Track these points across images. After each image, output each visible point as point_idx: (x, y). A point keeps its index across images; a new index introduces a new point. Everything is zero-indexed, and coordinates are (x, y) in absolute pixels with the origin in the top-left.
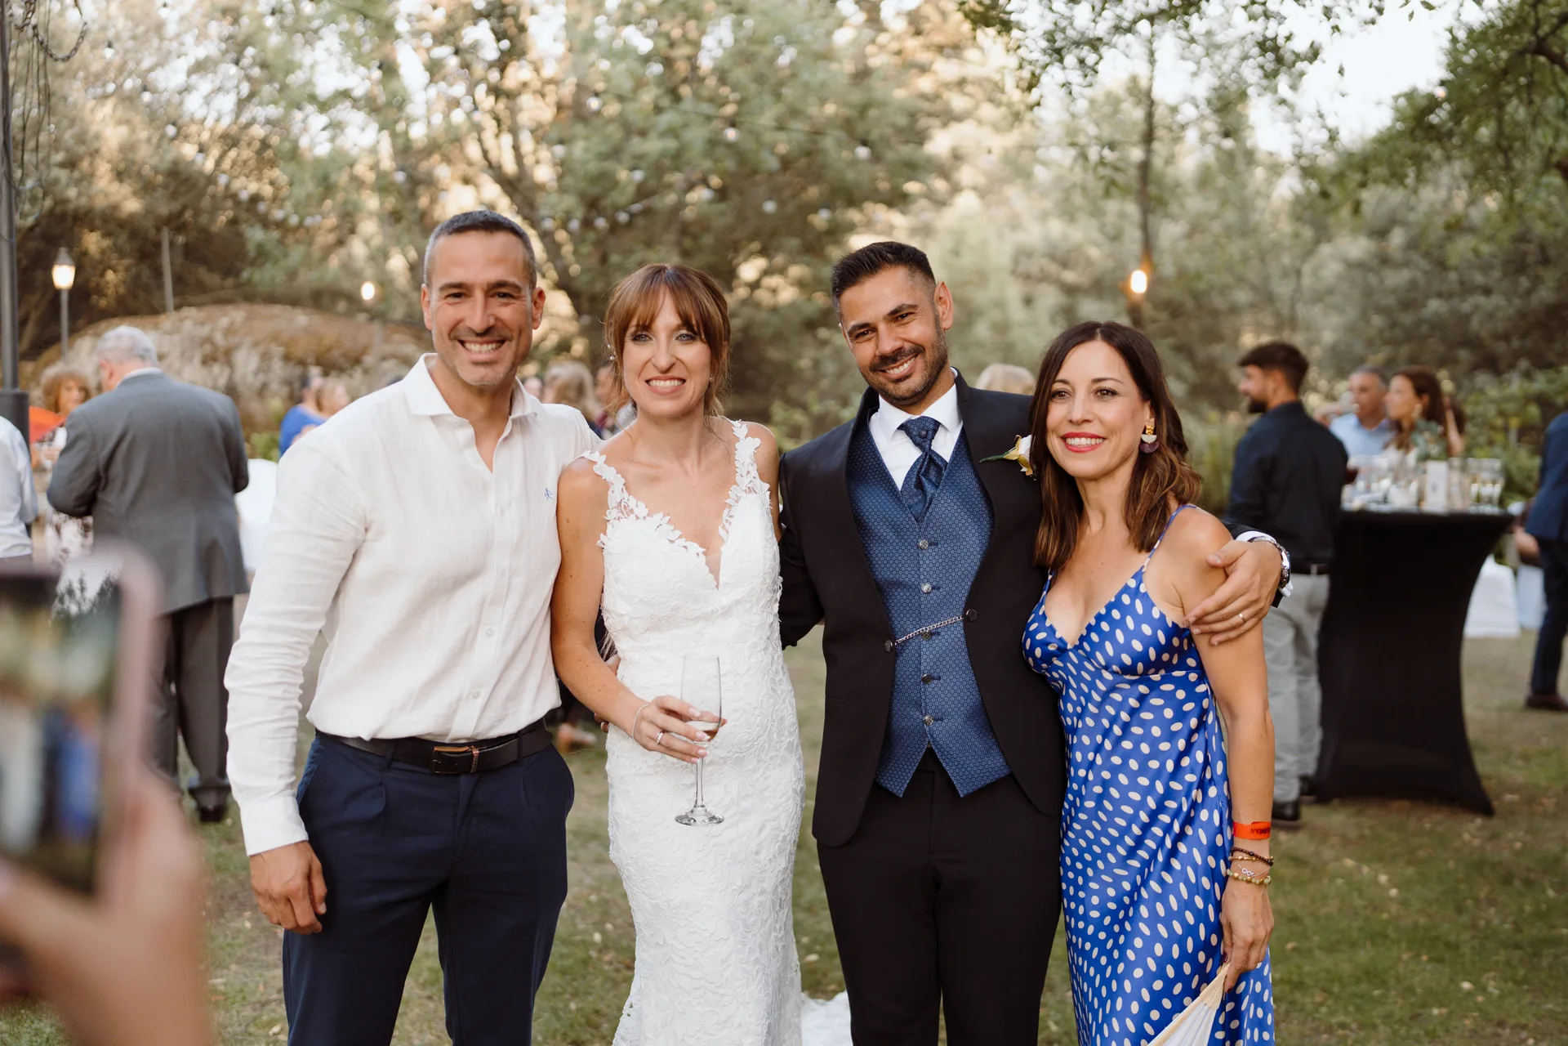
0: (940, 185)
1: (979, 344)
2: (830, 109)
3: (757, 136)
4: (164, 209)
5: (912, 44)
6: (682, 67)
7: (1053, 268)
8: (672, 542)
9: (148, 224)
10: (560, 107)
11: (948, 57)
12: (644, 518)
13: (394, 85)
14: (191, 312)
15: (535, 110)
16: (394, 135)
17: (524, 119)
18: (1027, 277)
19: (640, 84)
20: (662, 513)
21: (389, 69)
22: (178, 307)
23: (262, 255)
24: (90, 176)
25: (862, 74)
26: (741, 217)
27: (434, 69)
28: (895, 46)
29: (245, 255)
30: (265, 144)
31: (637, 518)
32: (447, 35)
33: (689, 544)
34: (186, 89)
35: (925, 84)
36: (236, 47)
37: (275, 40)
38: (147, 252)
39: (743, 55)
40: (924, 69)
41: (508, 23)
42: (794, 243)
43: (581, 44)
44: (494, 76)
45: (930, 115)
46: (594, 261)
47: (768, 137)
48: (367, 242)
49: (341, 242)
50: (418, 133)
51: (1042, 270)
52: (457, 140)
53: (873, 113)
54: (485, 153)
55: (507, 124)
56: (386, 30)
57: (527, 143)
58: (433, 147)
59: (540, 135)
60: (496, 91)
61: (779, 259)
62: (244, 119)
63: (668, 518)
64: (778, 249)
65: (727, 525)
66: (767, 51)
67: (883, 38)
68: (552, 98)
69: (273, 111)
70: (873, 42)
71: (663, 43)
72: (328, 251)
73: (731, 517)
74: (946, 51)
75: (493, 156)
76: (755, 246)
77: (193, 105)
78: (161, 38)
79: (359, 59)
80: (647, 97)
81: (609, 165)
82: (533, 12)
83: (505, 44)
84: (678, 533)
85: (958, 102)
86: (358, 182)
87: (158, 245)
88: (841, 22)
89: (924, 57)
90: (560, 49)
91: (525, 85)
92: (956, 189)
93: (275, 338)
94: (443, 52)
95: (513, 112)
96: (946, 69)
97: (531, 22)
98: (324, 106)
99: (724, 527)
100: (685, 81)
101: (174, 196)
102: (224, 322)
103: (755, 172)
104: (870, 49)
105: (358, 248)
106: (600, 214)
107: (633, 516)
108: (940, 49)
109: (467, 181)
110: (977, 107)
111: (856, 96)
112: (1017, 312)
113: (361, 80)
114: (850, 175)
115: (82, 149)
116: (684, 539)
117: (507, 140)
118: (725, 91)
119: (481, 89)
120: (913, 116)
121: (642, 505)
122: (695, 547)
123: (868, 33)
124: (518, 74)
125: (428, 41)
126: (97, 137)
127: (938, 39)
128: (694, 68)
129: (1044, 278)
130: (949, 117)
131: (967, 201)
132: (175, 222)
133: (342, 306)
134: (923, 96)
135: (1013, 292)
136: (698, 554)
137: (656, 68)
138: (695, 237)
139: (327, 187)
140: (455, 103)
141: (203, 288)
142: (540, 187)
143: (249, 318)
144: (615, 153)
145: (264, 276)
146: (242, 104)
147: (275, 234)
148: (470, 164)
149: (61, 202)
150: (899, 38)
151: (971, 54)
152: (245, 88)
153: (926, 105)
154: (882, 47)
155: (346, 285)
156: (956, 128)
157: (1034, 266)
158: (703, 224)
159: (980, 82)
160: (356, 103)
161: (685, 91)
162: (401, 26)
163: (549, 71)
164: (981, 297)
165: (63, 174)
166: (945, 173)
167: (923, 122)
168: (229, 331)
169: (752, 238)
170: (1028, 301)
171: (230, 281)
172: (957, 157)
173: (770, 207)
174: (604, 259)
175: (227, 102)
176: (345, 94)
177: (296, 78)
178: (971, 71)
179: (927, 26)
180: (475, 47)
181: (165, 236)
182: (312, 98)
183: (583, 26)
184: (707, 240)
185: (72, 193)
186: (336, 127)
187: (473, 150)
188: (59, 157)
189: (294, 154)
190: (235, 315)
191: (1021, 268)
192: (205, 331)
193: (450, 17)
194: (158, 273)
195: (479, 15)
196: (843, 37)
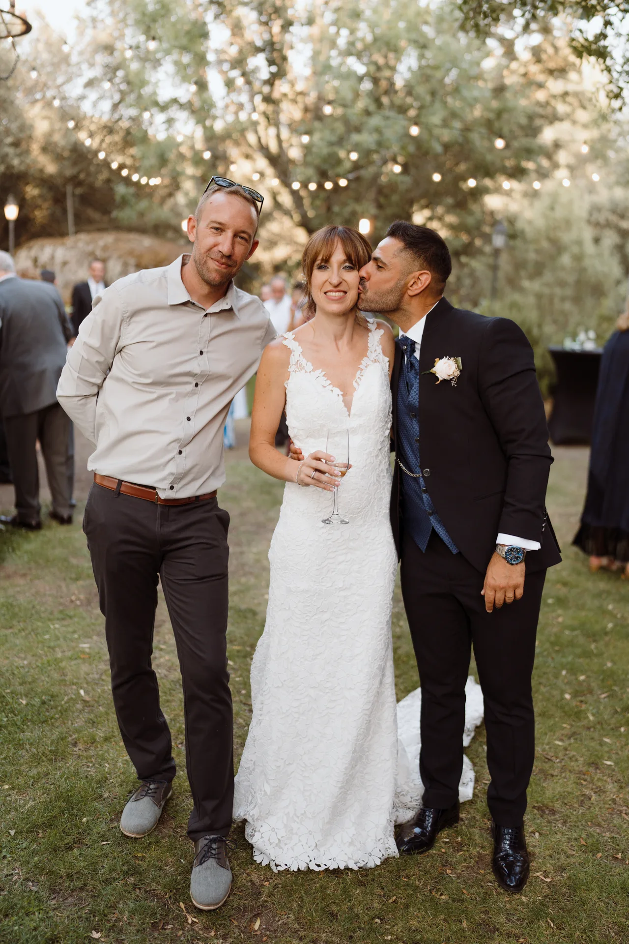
0: (545, 163)
1: (563, 268)
2: (477, 112)
3: (429, 131)
4: (69, 172)
5: (534, 69)
6: (384, 84)
7: (614, 219)
8: (324, 387)
9: (59, 181)
10: (306, 110)
11: (556, 78)
12: (310, 372)
13: (205, 95)
14: (83, 237)
15: (291, 112)
16: (205, 127)
17: (283, 118)
18: (597, 225)
19: (357, 95)
20: (321, 370)
21: (202, 85)
22: (77, 232)
23: (124, 202)
24: (27, 152)
25: (500, 90)
26: (416, 183)
27: (229, 84)
28: (522, 70)
29: (114, 200)
30: (128, 132)
31: (306, 372)
32: (239, 63)
33: (335, 389)
34: (82, 98)
35: (540, 96)
36: (111, 71)
37: (134, 66)
38: (59, 199)
39: (424, 75)
40: (540, 86)
41: (275, 55)
42: (450, 200)
43: (321, 69)
44: (266, 89)
45: (542, 116)
46: (323, 211)
47: (437, 131)
48: (186, 194)
49: (171, 195)
50: (219, 126)
51: (607, 220)
52: (243, 131)
53: (505, 116)
54: (259, 139)
55: (272, 120)
56: (201, 60)
57: (285, 134)
58: (227, 136)
59: (294, 128)
60: (268, 99)
61: (440, 210)
62: (116, 116)
63: (324, 373)
64: (438, 204)
65: (358, 380)
66: (438, 74)
67: (514, 65)
68: (301, 106)
69: (133, 112)
70: (508, 67)
71: (372, 68)
72: (163, 200)
73: (362, 376)
74: (555, 73)
75: (263, 141)
76: (423, 202)
77: (86, 107)
78: (69, 65)
79: (185, 79)
80: (361, 105)
81: (336, 149)
82: (292, 48)
83: (274, 69)
84: (329, 382)
85: (561, 108)
86: (182, 157)
87: (64, 195)
88: (488, 54)
89: (541, 78)
90: (308, 72)
91: (285, 95)
92: (556, 166)
93: (131, 253)
94: (235, 73)
95: (277, 113)
96: (555, 86)
97: (290, 54)
98: (163, 108)
99: (356, 381)
100: (386, 93)
101: (75, 163)
102: (101, 243)
103: (426, 153)
104: (505, 73)
105: (180, 199)
106: (328, 180)
107: (303, 371)
108: (551, 72)
109: (247, 157)
110: (574, 111)
111: (495, 104)
112: (589, 248)
113: (186, 92)
114: (489, 157)
115: (21, 135)
116: (332, 386)
117: (272, 131)
118: (409, 100)
119: (258, 99)
120: (531, 118)
121: (310, 364)
122: (337, 391)
123: (504, 61)
124: (282, 88)
125: (226, 66)
126: (31, 127)
127: (552, 65)
128: (392, 84)
129: (608, 225)
130: (554, 118)
131: (562, 175)
132: (75, 181)
133: (170, 234)
134: (538, 104)
135: (588, 234)
136: (338, 395)
137: (367, 85)
138: (386, 196)
139: (163, 161)
140: (241, 106)
141: (90, 221)
142: (291, 162)
143: (117, 240)
144: (340, 142)
145: (125, 215)
146: (115, 106)
147: (132, 190)
148: (250, 146)
149: (9, 167)
150: (525, 65)
151: (573, 75)
152: (117, 97)
153: (540, 111)
154: (513, 72)
155: (173, 221)
156: (558, 125)
157: (602, 218)
158: (392, 186)
159: (576, 94)
160: (182, 106)
161: (385, 100)
162: (211, 57)
163: (300, 87)
164: (566, 238)
165: (11, 151)
166: (549, 156)
167: (538, 122)
168: (105, 248)
169: (423, 196)
170: (597, 241)
171: (106, 218)
172: (557, 145)
173: (437, 177)
174: (329, 209)
175: (106, 106)
176: (175, 101)
177: (147, 91)
178: (571, 88)
179: (544, 57)
180: (256, 70)
181: (69, 189)
182: (156, 104)
183: (322, 58)
184: (395, 198)
185: (16, 162)
186: (170, 122)
187: (252, 138)
188: (9, 140)
189: (144, 139)
190: (108, 239)
191: (593, 219)
192: (90, 248)
193: (241, 52)
194: (65, 211)
195: (259, 50)
196: (488, 64)
